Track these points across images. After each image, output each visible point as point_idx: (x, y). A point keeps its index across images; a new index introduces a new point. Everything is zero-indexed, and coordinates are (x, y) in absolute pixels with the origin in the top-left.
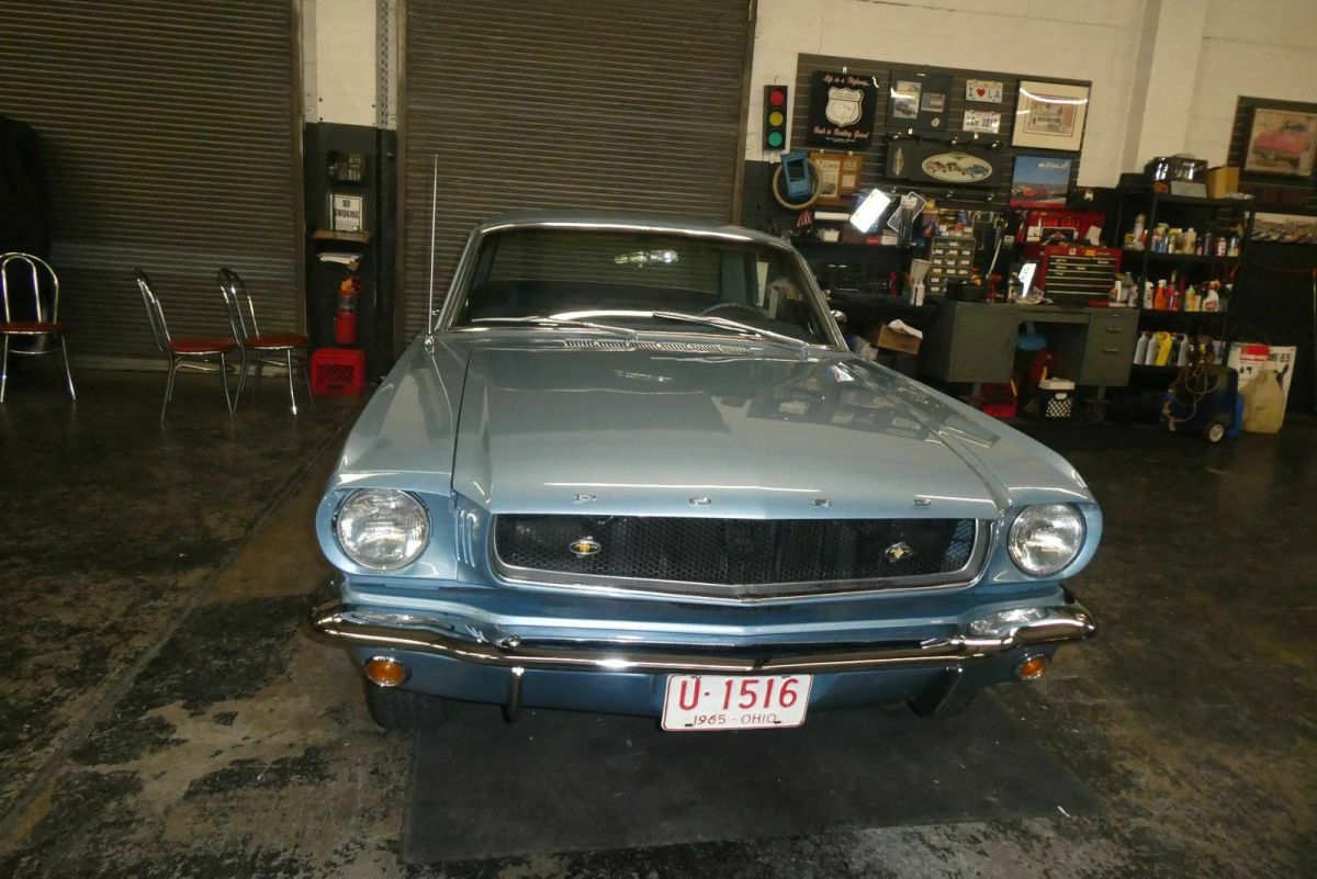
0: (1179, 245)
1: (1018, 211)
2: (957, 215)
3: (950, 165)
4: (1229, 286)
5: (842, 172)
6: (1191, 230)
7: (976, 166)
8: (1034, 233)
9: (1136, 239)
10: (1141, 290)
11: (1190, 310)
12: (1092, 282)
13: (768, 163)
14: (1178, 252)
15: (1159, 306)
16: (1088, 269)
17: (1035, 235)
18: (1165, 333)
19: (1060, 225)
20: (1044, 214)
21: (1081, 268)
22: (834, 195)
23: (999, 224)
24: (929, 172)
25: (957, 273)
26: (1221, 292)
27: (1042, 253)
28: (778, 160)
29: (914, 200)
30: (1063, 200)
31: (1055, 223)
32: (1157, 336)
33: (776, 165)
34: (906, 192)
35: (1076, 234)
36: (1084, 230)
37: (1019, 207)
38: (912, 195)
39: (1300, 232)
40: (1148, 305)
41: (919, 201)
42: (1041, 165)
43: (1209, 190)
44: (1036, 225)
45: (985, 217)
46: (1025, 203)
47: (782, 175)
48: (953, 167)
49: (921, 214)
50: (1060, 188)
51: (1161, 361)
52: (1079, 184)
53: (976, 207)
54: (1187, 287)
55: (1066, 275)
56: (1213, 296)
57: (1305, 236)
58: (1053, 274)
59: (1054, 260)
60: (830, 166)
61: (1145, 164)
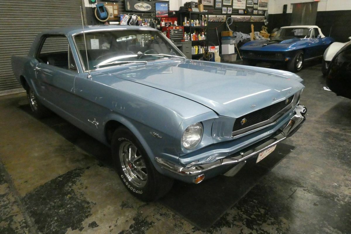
0: (196, 24)
1: (158, 18)
2: (145, 20)
3: (141, 6)
4: (206, 33)
5: (114, 9)
6: (197, 20)
7: (147, 6)
8: (163, 24)
9: (186, 23)
10: (190, 36)
11: (200, 40)
12: (179, 35)
13: (92, 8)
14: (196, 26)
15: (194, 40)
16: (178, 32)
17: (163, 25)
18: (196, 46)
19: (168, 21)
20: (164, 18)
21: (176, 32)
22: (113, 17)
23: (155, 22)
24: (136, 8)
25: (148, 37)
26: (204, 34)
27: (168, 29)
28: (95, 6)
29: (135, 17)
30: (167, 15)
31: (167, 21)
32: (194, 47)
33: (95, 8)
34: (132, 14)
35: (172, 23)
36: (173, 22)
37: (158, 17)
38: (134, 15)
39: (213, 19)
40: (192, 40)
41: (136, 17)
42: (161, 5)
43: (199, 10)
44: (163, 22)
45: (151, 20)
46: (160, 16)
47: (97, 11)
48: (142, 7)
49: (138, 21)
50: (166, 11)
51: (196, 53)
52: (170, 10)
53: (148, 18)
54: (198, 34)
55: (174, 34)
56: (203, 36)
57: (214, 20)
58: (171, 34)
59: (171, 30)
60: (110, 8)
61: (184, 4)
